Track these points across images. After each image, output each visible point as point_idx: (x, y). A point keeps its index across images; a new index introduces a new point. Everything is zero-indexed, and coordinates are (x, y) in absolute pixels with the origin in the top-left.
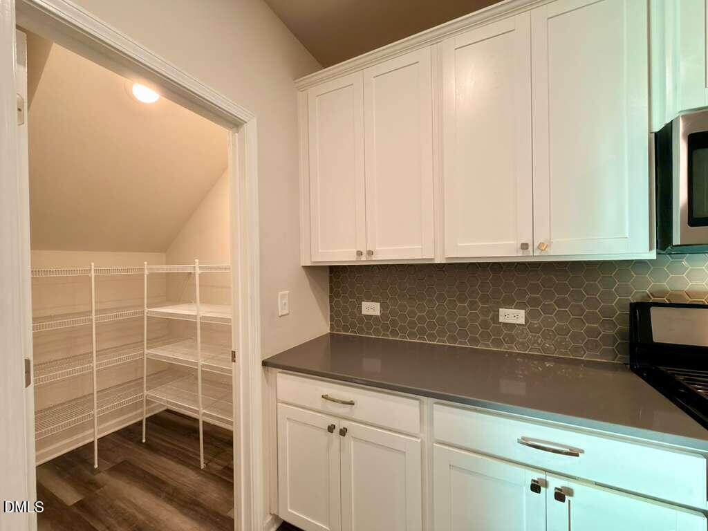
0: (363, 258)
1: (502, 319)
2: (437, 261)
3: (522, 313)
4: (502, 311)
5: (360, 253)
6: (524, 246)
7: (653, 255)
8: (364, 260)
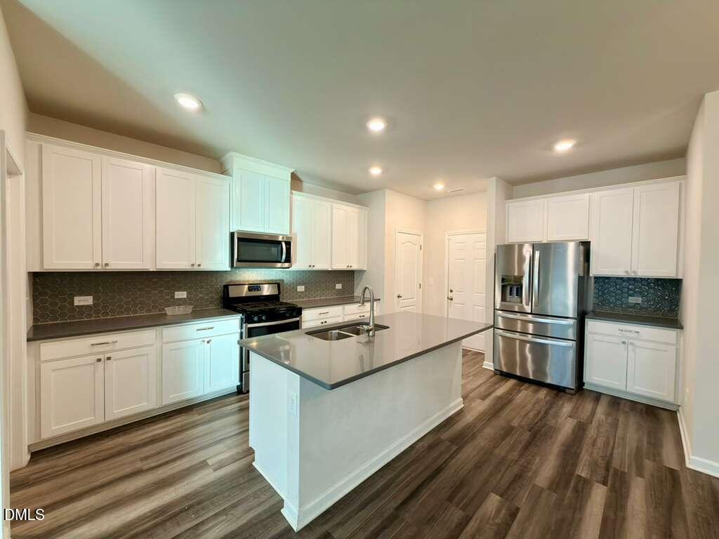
0: (99, 268)
1: (176, 297)
2: (151, 270)
3: (185, 293)
4: (176, 293)
5: (97, 265)
6: (193, 265)
7: (229, 269)
8: (99, 269)
